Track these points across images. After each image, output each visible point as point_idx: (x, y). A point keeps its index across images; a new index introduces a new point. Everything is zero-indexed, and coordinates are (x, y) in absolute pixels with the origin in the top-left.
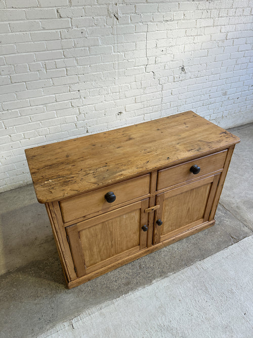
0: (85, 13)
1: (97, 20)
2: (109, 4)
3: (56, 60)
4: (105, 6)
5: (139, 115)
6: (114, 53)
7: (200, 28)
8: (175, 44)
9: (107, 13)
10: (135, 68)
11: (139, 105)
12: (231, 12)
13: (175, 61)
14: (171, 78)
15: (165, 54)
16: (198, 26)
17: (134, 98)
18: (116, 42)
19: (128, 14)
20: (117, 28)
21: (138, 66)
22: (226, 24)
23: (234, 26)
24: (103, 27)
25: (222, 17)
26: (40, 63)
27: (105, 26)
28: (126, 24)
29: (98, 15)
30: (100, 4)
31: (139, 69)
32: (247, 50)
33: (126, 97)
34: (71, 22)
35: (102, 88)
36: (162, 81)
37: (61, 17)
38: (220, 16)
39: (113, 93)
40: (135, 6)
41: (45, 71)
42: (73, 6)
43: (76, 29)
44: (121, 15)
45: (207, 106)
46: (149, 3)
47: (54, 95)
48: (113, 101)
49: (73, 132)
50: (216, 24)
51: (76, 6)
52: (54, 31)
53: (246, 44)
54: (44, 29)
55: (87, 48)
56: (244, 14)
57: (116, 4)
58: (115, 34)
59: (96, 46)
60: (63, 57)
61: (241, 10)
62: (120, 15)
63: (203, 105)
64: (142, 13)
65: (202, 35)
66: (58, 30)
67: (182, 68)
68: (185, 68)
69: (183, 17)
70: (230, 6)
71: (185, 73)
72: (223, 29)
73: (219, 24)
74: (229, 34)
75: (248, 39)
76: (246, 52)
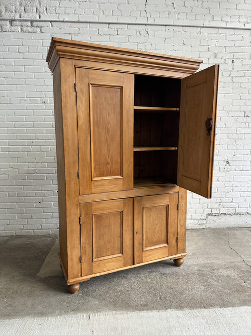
7: (241, 134)
13: (220, 155)
14: (217, 168)
65: (242, 139)
67: (227, 161)
68: (229, 161)
69: (224, 126)
71: (230, 166)
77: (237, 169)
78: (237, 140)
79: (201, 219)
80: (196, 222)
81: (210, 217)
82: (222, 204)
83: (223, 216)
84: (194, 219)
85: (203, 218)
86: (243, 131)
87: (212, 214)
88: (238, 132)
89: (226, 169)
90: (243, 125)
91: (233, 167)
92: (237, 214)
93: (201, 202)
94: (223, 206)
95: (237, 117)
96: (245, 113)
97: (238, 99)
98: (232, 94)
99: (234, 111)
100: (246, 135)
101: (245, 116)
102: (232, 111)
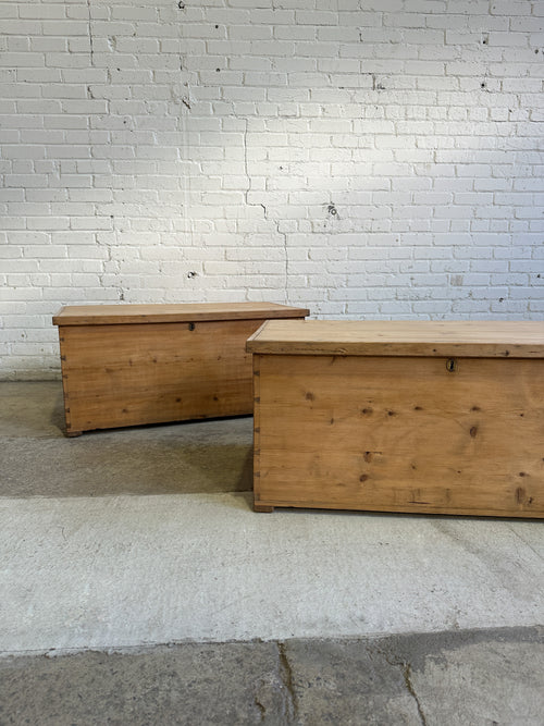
0: (133, 94)
1: (152, 107)
2: (174, 84)
3: (78, 161)
4: (167, 86)
5: (236, 288)
6: (180, 161)
7: (364, 134)
8: (307, 159)
9: (169, 98)
10: (224, 192)
11: (234, 267)
12: (436, 113)
13: (311, 191)
14: (306, 226)
15: (287, 175)
16: (358, 130)
17: (223, 249)
18: (185, 142)
19: (208, 100)
20: (187, 121)
21: (230, 190)
22: (427, 133)
23: (452, 139)
24: (162, 117)
25: (413, 119)
26: (53, 161)
27: (165, 115)
28: (205, 115)
29: (154, 99)
30: (158, 84)
31: (227, 195)
32: (499, 191)
33: (205, 245)
34: (109, 105)
35: (156, 218)
36: (284, 227)
37: (92, 97)
38: (411, 117)
39: (177, 231)
40: (221, 89)
41: (58, 175)
42: (114, 84)
43: (116, 116)
44: (196, 102)
45: (410, 302)
46: (248, 86)
47: (68, 218)
48: (177, 248)
49: (94, 291)
50: (399, 131)
51: (118, 84)
52: (80, 116)
53: (493, 177)
54: (66, 112)
55: (133, 148)
56: (472, 117)
57: (186, 85)
58: (184, 128)
59: (149, 145)
60: (91, 156)
61: (463, 110)
62: (193, 100)
63: (397, 299)
64: (235, 101)
65: (369, 148)
66: (87, 117)
67: (330, 208)
68: (336, 207)
69: (320, 112)
70: (430, 101)
71: (339, 218)
72: (423, 143)
73: (408, 132)
74: (439, 153)
75: (495, 167)
76: (498, 194)
77: (358, 228)
78: (356, 152)
82: (321, 317)
86: (371, 127)
89: (329, 228)
90: (371, 111)
91: (348, 224)
95: (353, 88)
96: (374, 79)
97: (353, 42)
98: (338, 28)
99: (344, 73)
100: (378, 137)
101: (374, 88)
102: (339, 73)
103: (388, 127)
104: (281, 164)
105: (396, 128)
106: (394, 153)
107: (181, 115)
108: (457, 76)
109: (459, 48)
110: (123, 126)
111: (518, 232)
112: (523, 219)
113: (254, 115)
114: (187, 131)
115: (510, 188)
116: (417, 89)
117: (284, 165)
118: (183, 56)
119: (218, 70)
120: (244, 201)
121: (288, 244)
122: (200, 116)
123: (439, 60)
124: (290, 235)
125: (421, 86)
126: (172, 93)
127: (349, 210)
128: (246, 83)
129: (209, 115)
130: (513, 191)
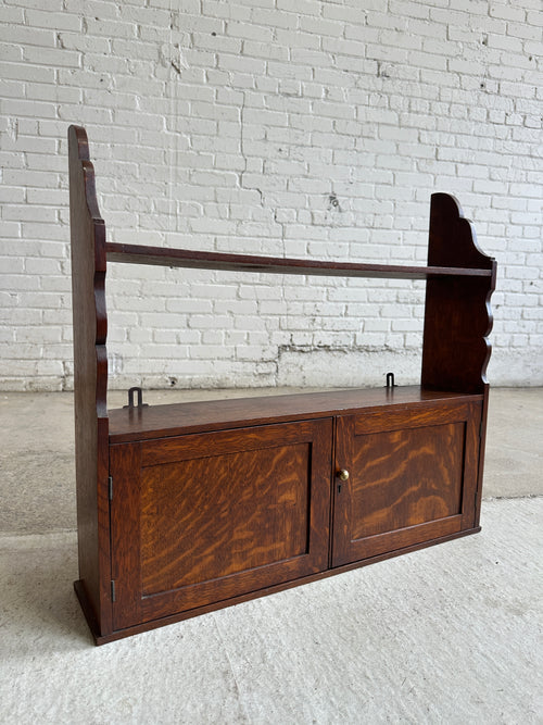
0: (112, 48)
1: (135, 66)
2: (163, 43)
3: (41, 120)
4: (154, 45)
6: (166, 132)
7: (368, 122)
8: (309, 143)
9: (156, 58)
10: (216, 171)
12: (438, 108)
13: (312, 178)
14: (305, 216)
15: (287, 159)
17: (214, 237)
18: (173, 111)
19: (200, 66)
20: (176, 87)
21: (223, 170)
22: (429, 128)
23: (453, 137)
24: (147, 79)
25: (417, 112)
26: (7, 118)
27: (150, 77)
28: (196, 83)
29: (138, 58)
30: (143, 41)
31: (223, 176)
32: (496, 194)
33: (191, 231)
34: (82, 58)
35: (135, 196)
36: (283, 217)
37: (63, 47)
38: (414, 109)
39: (159, 213)
40: (217, 57)
41: (14, 137)
42: (90, 34)
43: (91, 72)
44: (187, 67)
46: (247, 56)
47: (24, 189)
48: (159, 232)
50: (403, 123)
51: (95, 35)
52: (47, 68)
53: (491, 179)
54: (27, 61)
55: (110, 111)
56: (472, 116)
57: (177, 46)
58: (173, 95)
59: (130, 110)
60: (57, 116)
61: (464, 108)
62: (184, 64)
64: (233, 71)
65: (373, 138)
66: (55, 69)
67: (332, 198)
68: (338, 198)
69: (324, 94)
70: (434, 96)
71: (340, 211)
72: (425, 138)
73: (412, 125)
74: (441, 150)
75: (492, 169)
76: (495, 197)
77: (360, 223)
78: (359, 140)
79: (263, 361)
80: (250, 367)
81: (287, 356)
82: (318, 319)
83: (323, 353)
84: (243, 360)
85: (269, 356)
86: (376, 115)
87: (290, 348)
88: (362, 117)
89: (330, 220)
90: (375, 99)
91: (349, 217)
92: (360, 349)
93: (262, 311)
94: (322, 324)
95: (358, 73)
96: (379, 66)
97: (359, 24)
98: (343, 7)
99: (349, 56)
100: (382, 127)
101: (378, 75)
102: (344, 55)
103: (393, 118)
104: (279, 146)
105: (400, 120)
106: (397, 146)
107: (169, 80)
108: (458, 73)
109: (461, 45)
110: (100, 85)
111: (513, 237)
112: (518, 224)
113: (252, 89)
114: (176, 98)
115: (506, 192)
116: (421, 82)
117: (284, 148)
118: (175, 14)
119: (214, 34)
120: (238, 184)
121: (286, 235)
122: (191, 82)
123: (442, 55)
124: (288, 226)
125: (425, 78)
126: (160, 53)
127: (351, 202)
128: (244, 52)
129: (202, 84)
130: (509, 194)
